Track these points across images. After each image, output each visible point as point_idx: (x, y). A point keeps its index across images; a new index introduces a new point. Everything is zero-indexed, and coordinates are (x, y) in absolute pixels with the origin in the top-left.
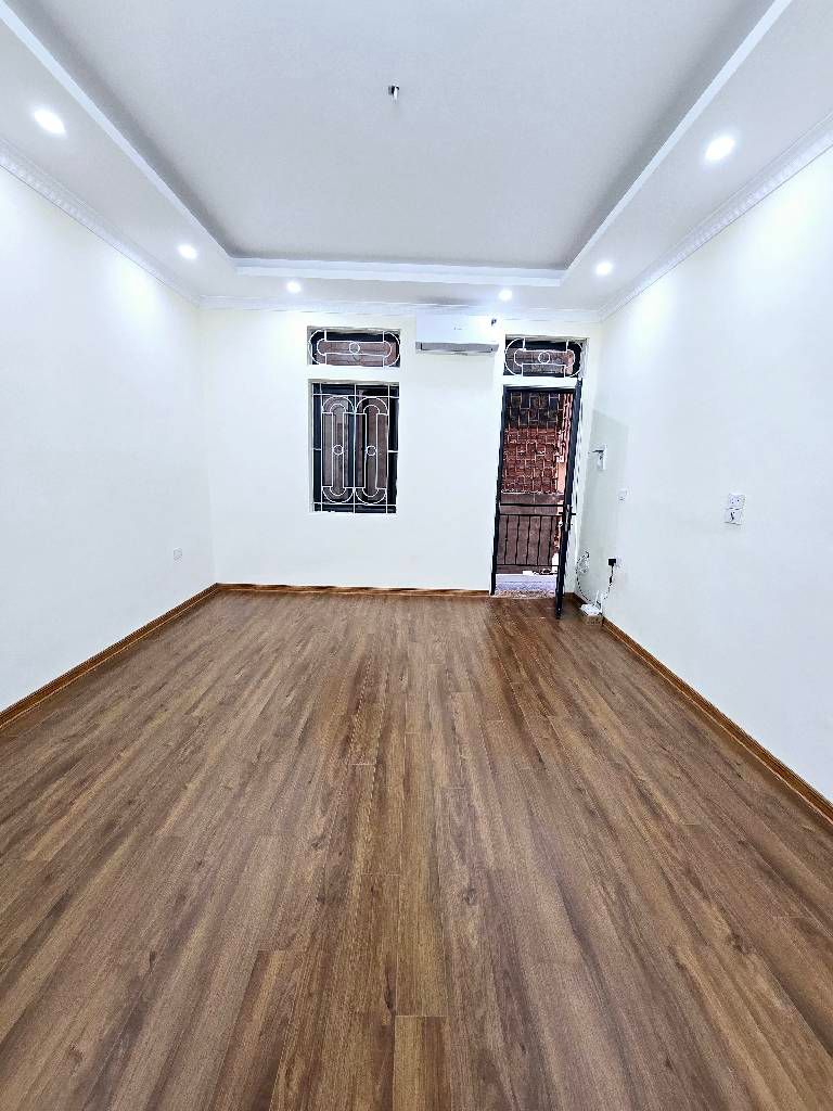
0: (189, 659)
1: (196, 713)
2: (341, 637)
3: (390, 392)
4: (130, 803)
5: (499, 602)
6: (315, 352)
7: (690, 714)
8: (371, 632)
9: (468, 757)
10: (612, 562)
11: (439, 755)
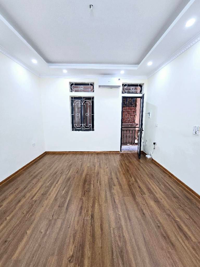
0: (35, 177)
1: (34, 199)
2: (79, 168)
3: (92, 99)
4: (6, 241)
5: (123, 154)
6: (71, 89)
7: (184, 191)
8: (88, 166)
9: (120, 213)
10: (154, 144)
11: (111, 212)
